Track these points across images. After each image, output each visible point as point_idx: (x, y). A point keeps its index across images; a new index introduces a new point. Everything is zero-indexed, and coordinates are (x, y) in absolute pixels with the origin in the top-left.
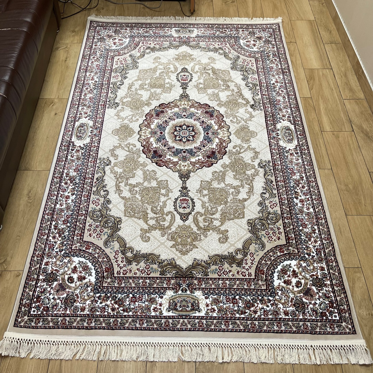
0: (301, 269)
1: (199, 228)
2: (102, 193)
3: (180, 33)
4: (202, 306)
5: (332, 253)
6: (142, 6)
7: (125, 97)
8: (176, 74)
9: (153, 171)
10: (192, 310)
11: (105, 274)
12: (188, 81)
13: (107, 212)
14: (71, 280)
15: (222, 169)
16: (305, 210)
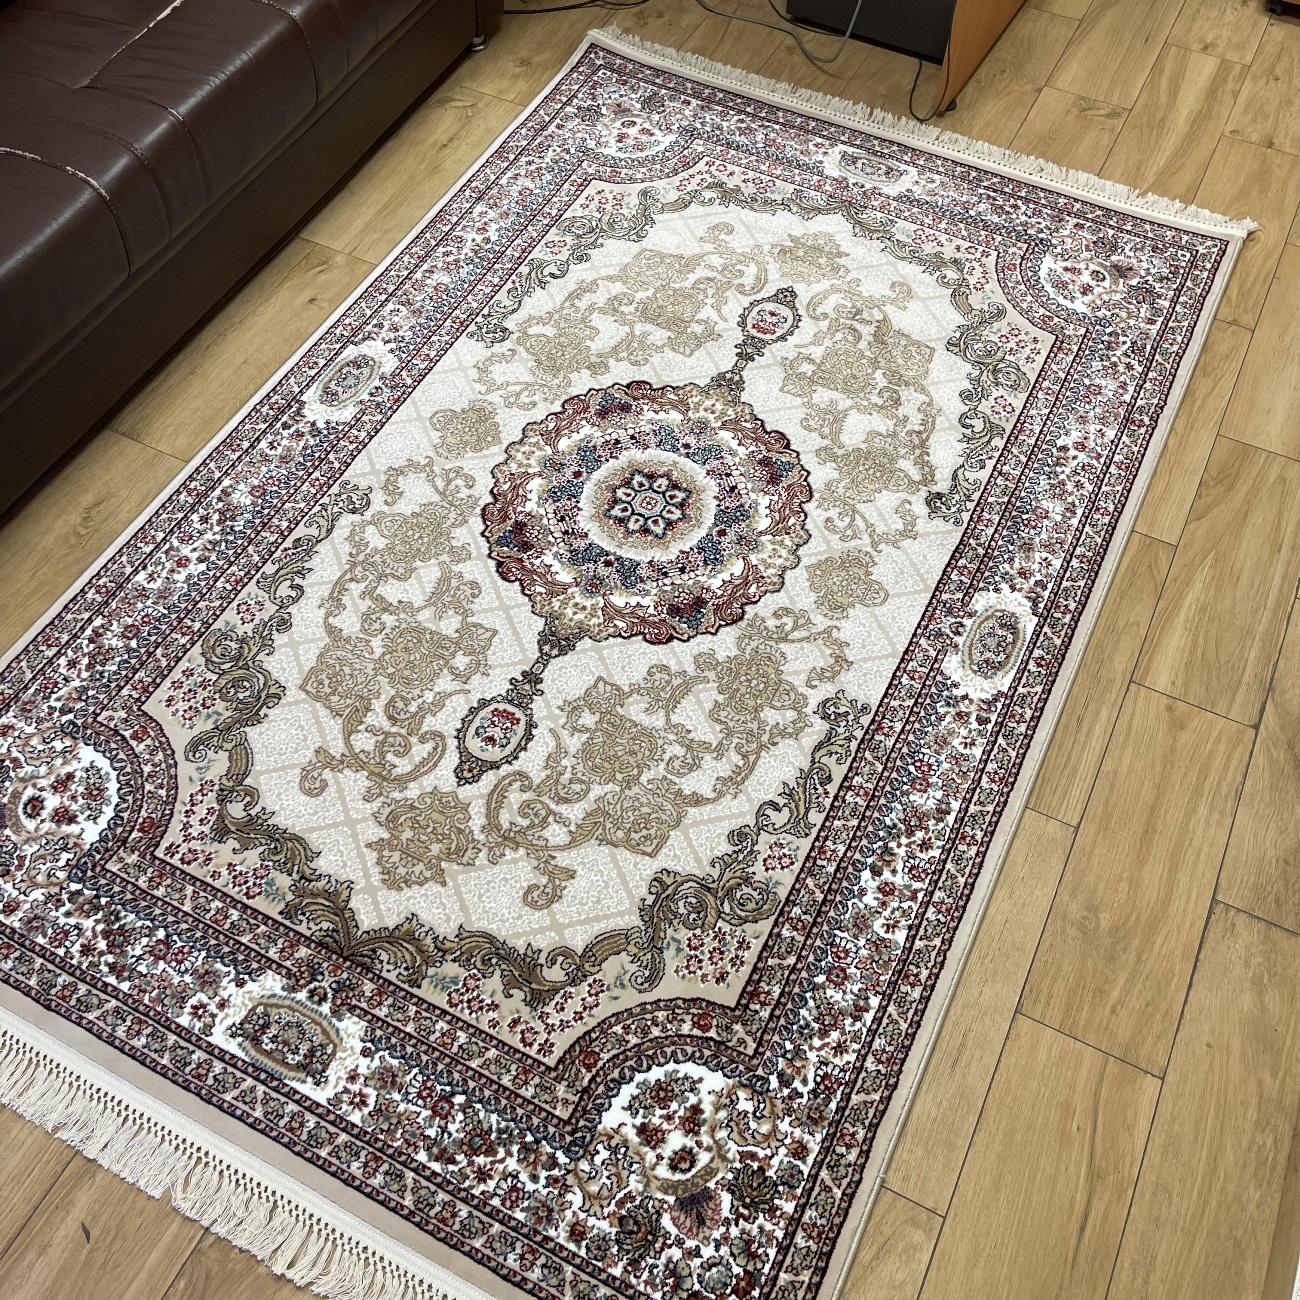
0: (723, 1114)
1: (492, 825)
2: (284, 590)
3: (852, 168)
4: (336, 1072)
5: (870, 1115)
6: (790, 41)
7: (541, 321)
8: (746, 301)
9: (474, 585)
10: (300, 1067)
11: (133, 835)
12: (774, 337)
13: (257, 654)
14: (35, 806)
15: (691, 669)
16: (878, 925)
